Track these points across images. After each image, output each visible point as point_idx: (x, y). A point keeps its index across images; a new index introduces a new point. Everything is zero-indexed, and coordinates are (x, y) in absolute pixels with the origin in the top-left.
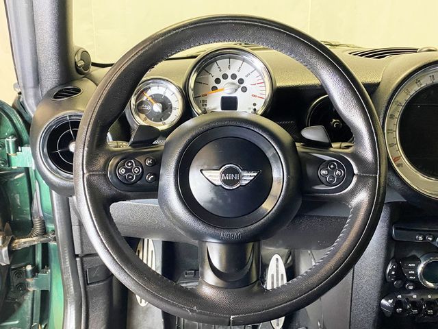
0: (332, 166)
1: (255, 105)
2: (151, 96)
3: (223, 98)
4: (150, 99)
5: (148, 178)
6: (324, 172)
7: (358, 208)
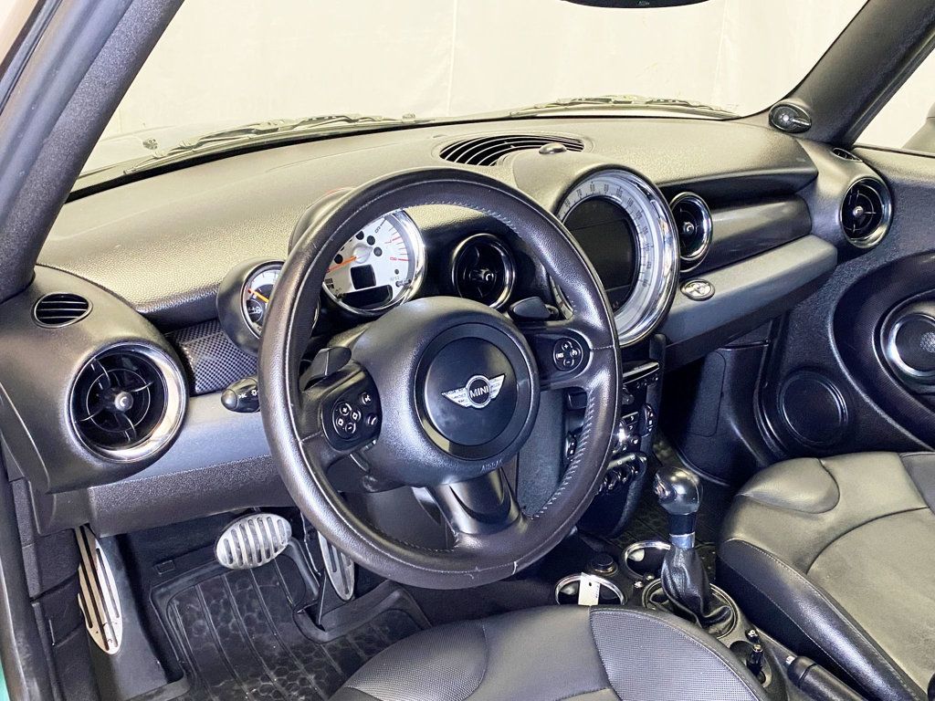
0: (566, 346)
1: (397, 272)
2: (257, 290)
3: (352, 269)
4: (257, 294)
5: (371, 421)
6: (560, 355)
7: (598, 391)
